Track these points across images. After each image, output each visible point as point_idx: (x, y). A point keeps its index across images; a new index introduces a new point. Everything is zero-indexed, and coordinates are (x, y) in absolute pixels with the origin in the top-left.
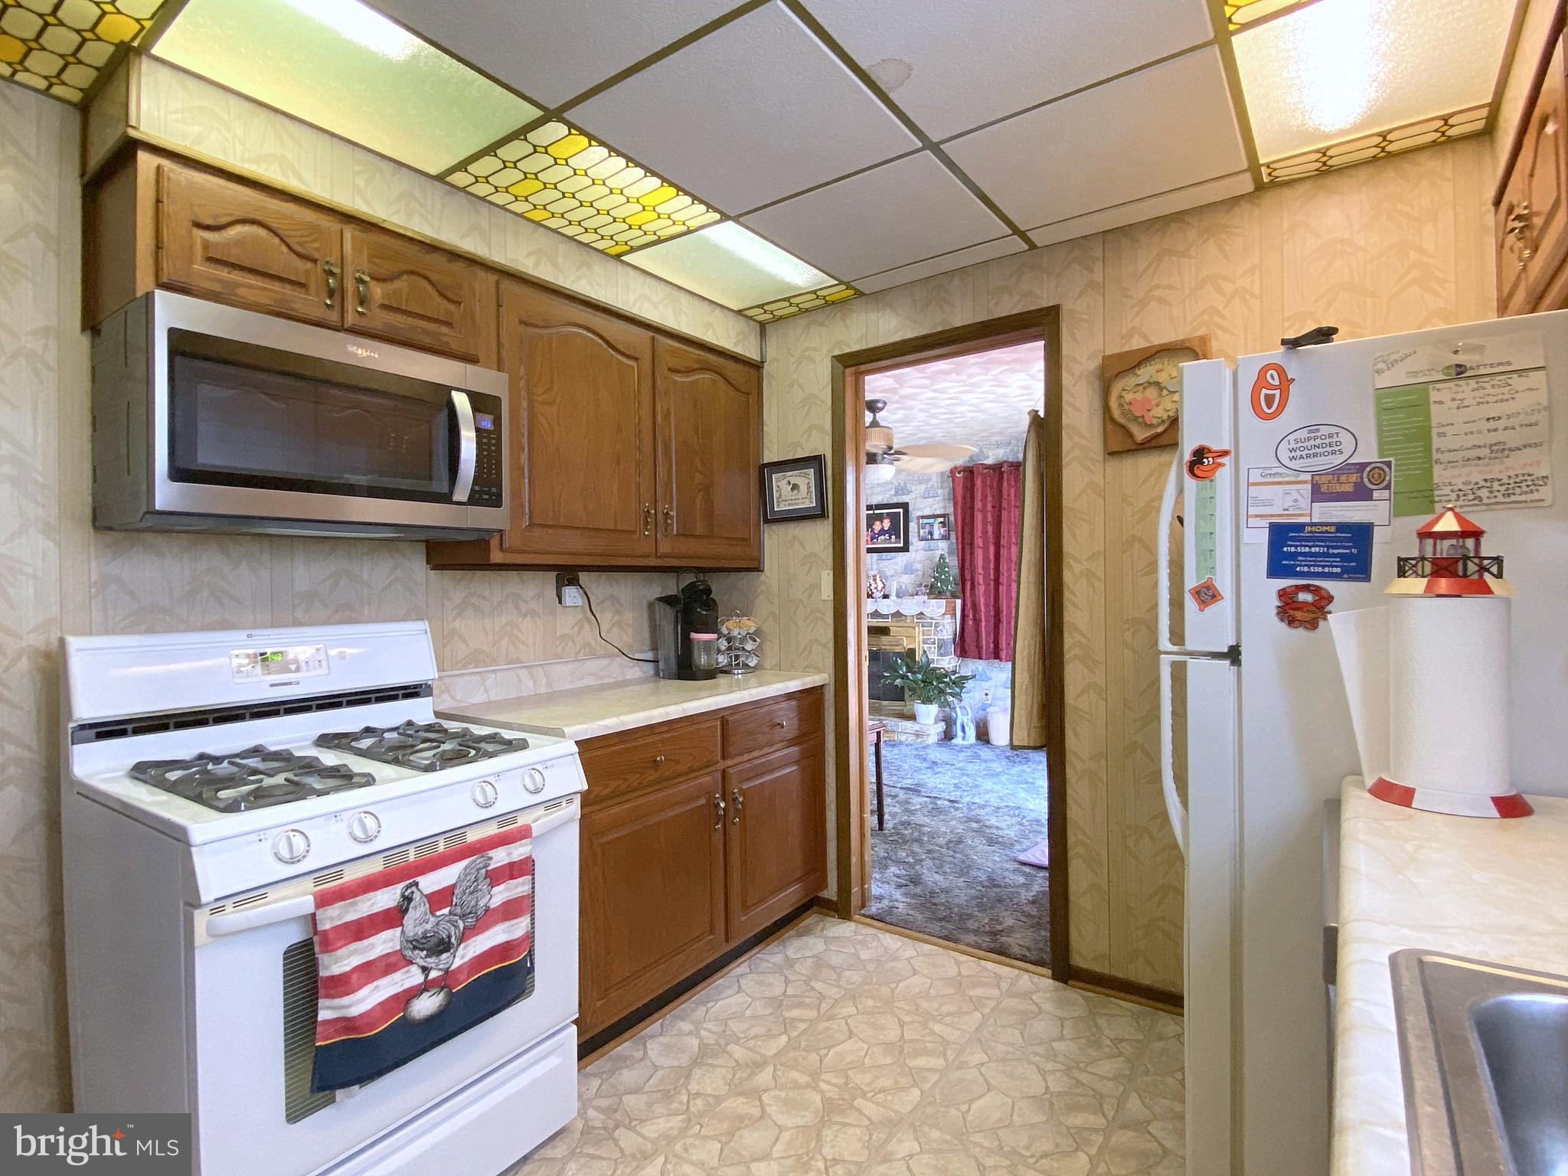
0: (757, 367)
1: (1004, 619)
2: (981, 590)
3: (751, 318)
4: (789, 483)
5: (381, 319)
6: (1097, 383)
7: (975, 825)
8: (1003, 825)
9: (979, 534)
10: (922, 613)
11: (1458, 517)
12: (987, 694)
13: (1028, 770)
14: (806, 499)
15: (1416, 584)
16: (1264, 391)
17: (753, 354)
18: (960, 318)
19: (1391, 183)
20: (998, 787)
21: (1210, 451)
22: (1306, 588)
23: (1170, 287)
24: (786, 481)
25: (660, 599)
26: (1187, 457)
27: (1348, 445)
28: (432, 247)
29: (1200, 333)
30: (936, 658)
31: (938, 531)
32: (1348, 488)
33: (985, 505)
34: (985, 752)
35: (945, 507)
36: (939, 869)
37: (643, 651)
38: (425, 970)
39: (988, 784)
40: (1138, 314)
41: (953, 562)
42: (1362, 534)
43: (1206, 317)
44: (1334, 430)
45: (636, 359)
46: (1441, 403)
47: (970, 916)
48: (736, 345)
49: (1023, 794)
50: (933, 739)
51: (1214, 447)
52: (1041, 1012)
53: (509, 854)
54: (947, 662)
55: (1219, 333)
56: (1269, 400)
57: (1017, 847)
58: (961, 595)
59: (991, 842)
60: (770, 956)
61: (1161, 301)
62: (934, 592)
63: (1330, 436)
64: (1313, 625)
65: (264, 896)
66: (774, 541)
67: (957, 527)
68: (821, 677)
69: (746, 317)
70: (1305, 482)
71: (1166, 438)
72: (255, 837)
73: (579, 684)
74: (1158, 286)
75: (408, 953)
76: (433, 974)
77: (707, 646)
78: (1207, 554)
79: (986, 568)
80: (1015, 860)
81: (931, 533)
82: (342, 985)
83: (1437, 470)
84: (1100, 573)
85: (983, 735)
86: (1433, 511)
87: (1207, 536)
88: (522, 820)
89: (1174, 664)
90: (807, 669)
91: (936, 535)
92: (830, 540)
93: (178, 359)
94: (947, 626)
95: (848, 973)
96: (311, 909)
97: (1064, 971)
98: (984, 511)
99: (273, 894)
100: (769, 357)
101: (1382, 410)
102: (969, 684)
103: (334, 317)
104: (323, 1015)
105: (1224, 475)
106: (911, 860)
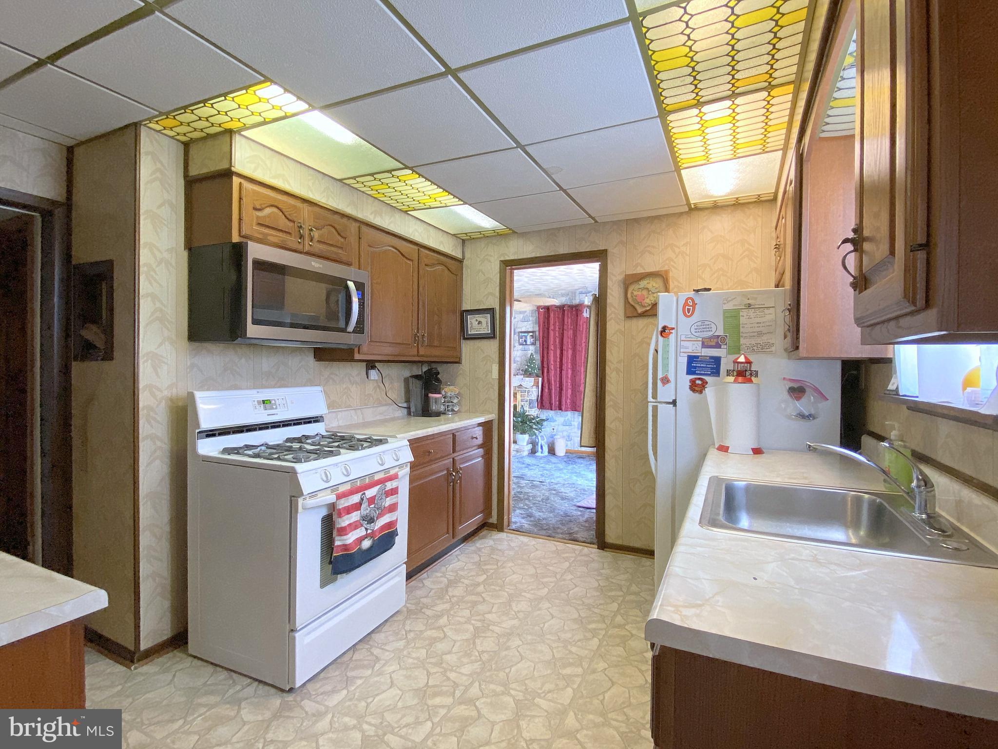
0: (460, 261)
1: (564, 388)
2: (552, 373)
3: (459, 238)
4: (477, 320)
5: (318, 247)
6: (622, 285)
7: (554, 492)
8: (567, 491)
9: (552, 343)
10: (521, 385)
11: (746, 358)
12: (553, 429)
13: (576, 467)
14: (485, 329)
15: (731, 379)
16: (687, 307)
17: (460, 256)
18: (563, 250)
19: (739, 214)
20: (563, 475)
21: (668, 327)
22: (699, 379)
23: (654, 247)
24: (475, 319)
25: (411, 376)
26: (660, 329)
27: (714, 329)
28: (336, 212)
29: (666, 268)
30: (528, 409)
31: (529, 340)
32: (713, 344)
33: (555, 328)
34: (553, 459)
35: (533, 327)
36: (540, 510)
37: (402, 403)
38: (366, 529)
39: (557, 474)
40: (640, 256)
41: (537, 358)
42: (717, 360)
43: (667, 262)
44: (710, 323)
45: (412, 260)
46: (743, 316)
47: (558, 528)
48: (452, 251)
49: (575, 478)
50: (526, 453)
51: (669, 326)
52: (594, 560)
53: (392, 485)
54: (534, 412)
55: (673, 269)
56: (689, 310)
57: (575, 500)
58: (541, 375)
59: (563, 499)
60: (469, 547)
61: (650, 253)
62: (527, 373)
63: (708, 325)
64: (701, 392)
65: (316, 495)
66: (467, 348)
67: (540, 338)
68: (493, 416)
69: (456, 237)
70: (700, 341)
71: (651, 312)
72: (314, 471)
73: (378, 418)
74: (649, 246)
75: (361, 521)
76: (369, 531)
77: (436, 400)
78: (666, 366)
79: (555, 361)
80: (575, 505)
81: (525, 341)
82: (343, 531)
83: (742, 339)
84: (622, 370)
85: (552, 451)
86: (739, 353)
87: (666, 359)
88: (392, 472)
89: (653, 407)
90: (483, 413)
91: (528, 343)
92: (497, 349)
93: (255, 271)
94: (534, 392)
95: (507, 552)
96: (334, 500)
97: (603, 545)
98: (554, 330)
99: (320, 494)
100: (467, 255)
101: (725, 317)
102: (545, 423)
103: (300, 247)
104: (337, 543)
105: (672, 337)
106: (526, 507)
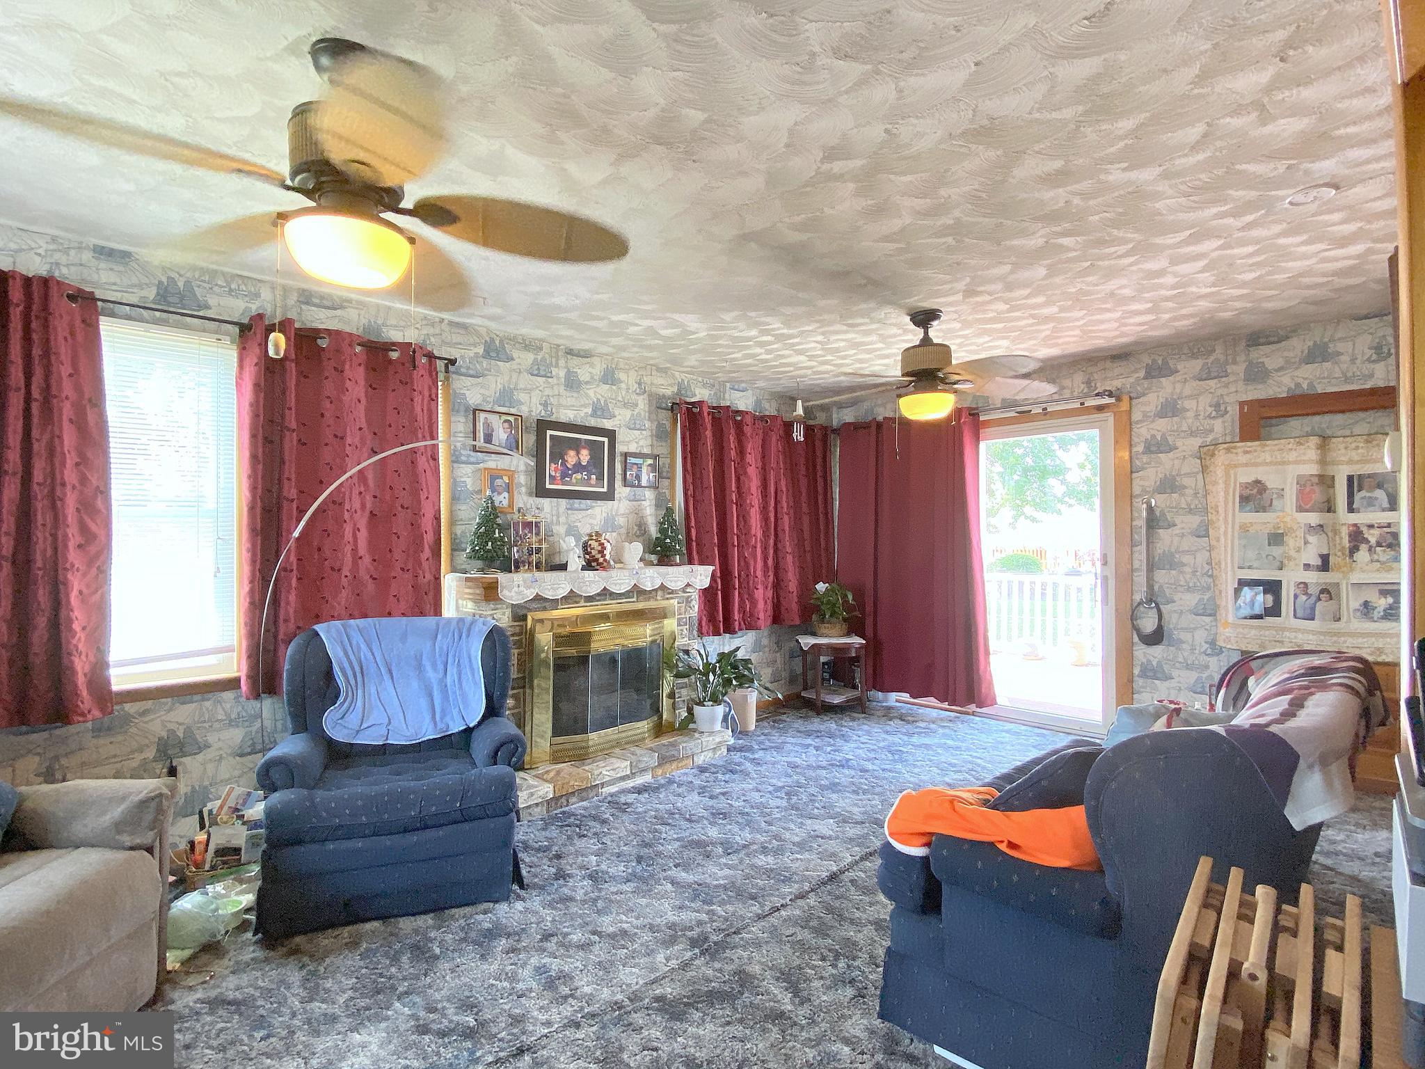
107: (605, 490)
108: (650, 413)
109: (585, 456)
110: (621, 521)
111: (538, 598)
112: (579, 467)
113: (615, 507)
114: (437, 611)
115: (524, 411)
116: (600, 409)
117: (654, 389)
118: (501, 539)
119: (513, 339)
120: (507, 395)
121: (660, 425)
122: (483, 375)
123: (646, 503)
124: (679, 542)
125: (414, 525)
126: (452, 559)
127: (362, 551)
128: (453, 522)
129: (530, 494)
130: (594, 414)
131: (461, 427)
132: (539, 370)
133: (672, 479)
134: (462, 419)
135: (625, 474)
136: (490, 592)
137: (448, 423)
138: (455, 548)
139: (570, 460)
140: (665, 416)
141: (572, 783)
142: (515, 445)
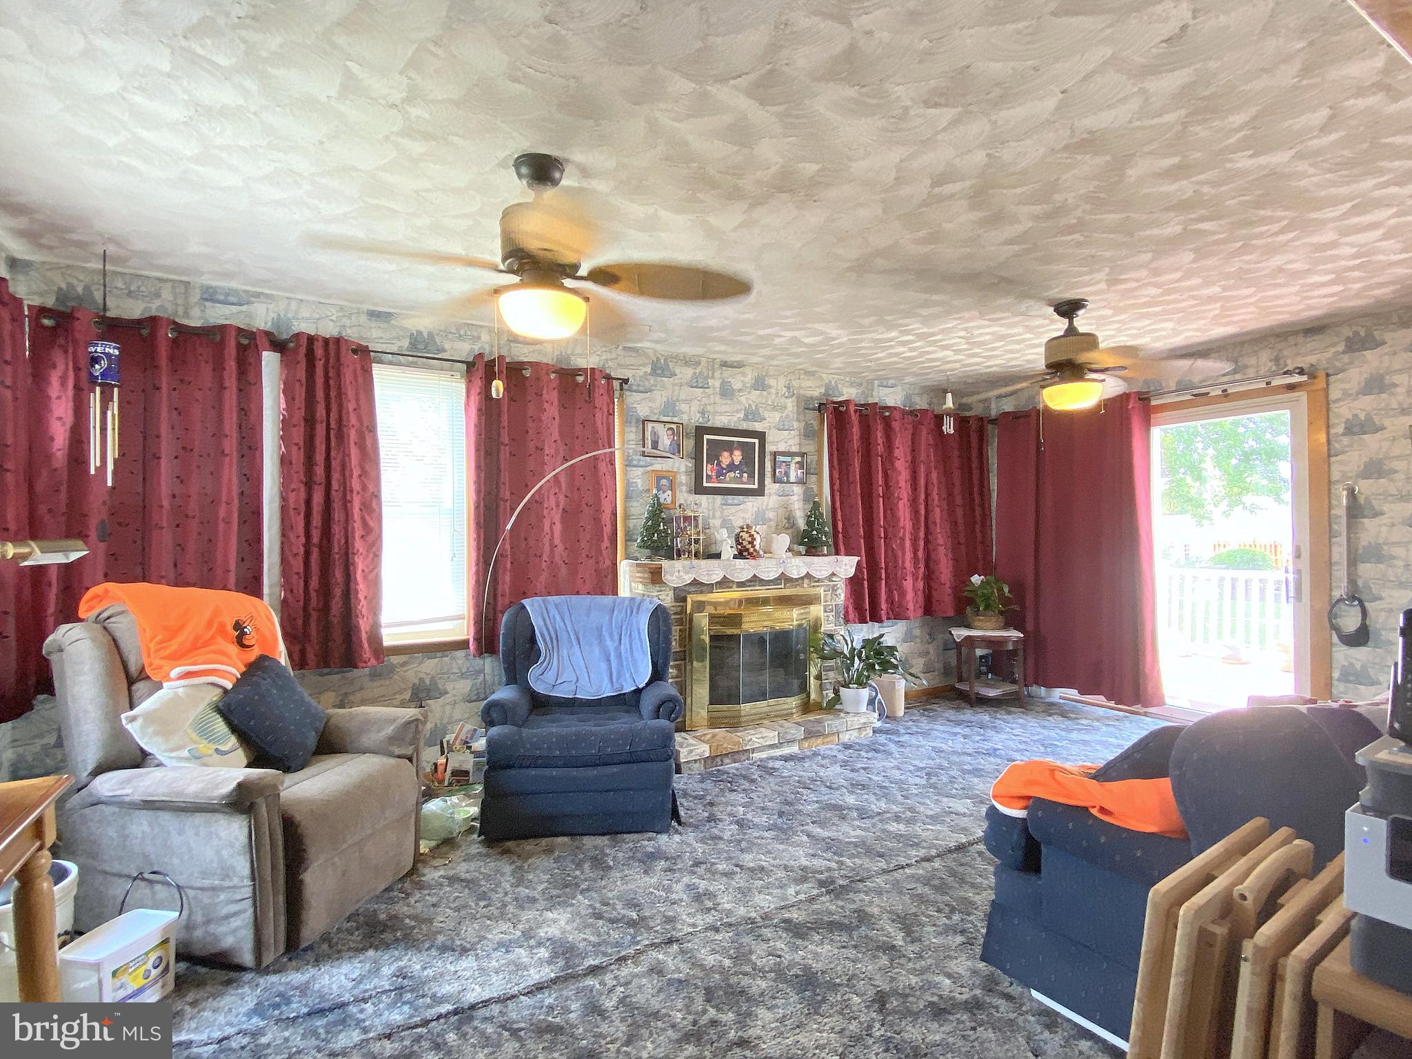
35: (804, 445)
107: (756, 486)
108: (798, 414)
109: (737, 456)
110: (771, 515)
111: (695, 583)
112: (732, 467)
113: (765, 503)
114: (615, 592)
115: (685, 419)
116: (751, 414)
117: (802, 392)
118: (665, 531)
119: (676, 358)
120: (670, 407)
121: (807, 425)
122: (651, 391)
123: (795, 498)
124: (826, 534)
125: (597, 520)
126: (626, 547)
127: (557, 541)
128: (627, 517)
129: (690, 492)
130: (746, 418)
131: (633, 436)
132: (699, 383)
133: (819, 474)
134: (634, 429)
135: (774, 471)
136: (656, 576)
137: (623, 433)
138: (629, 538)
139: (724, 461)
140: (812, 416)
141: (725, 746)
142: (677, 449)
